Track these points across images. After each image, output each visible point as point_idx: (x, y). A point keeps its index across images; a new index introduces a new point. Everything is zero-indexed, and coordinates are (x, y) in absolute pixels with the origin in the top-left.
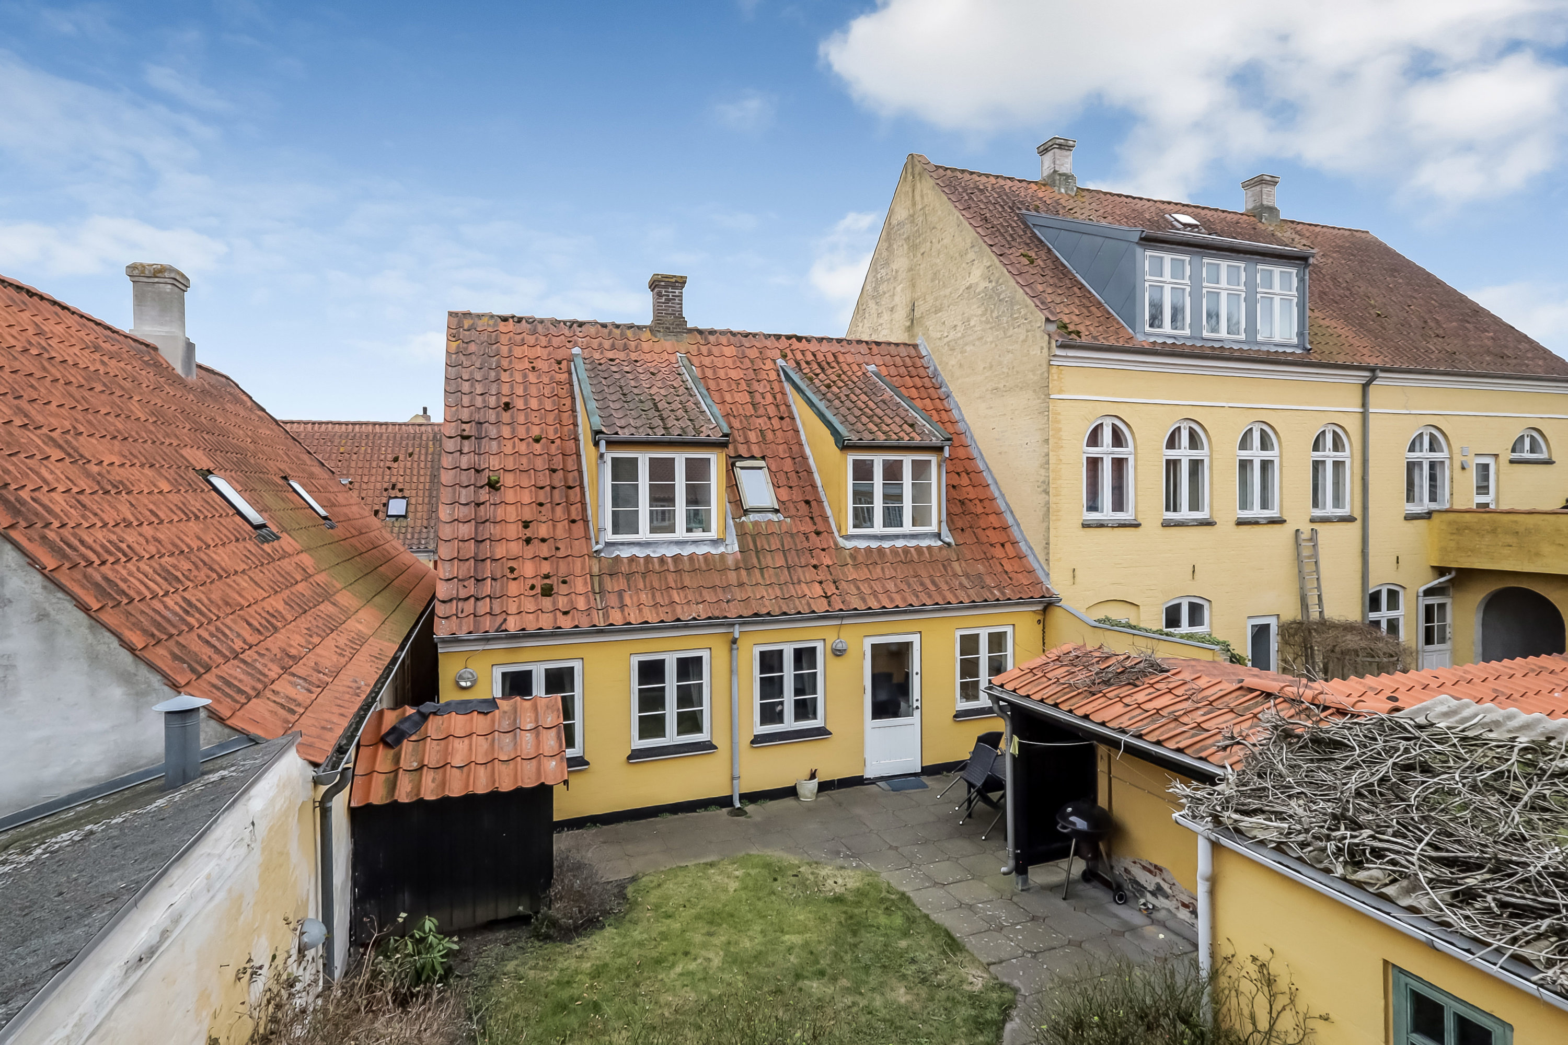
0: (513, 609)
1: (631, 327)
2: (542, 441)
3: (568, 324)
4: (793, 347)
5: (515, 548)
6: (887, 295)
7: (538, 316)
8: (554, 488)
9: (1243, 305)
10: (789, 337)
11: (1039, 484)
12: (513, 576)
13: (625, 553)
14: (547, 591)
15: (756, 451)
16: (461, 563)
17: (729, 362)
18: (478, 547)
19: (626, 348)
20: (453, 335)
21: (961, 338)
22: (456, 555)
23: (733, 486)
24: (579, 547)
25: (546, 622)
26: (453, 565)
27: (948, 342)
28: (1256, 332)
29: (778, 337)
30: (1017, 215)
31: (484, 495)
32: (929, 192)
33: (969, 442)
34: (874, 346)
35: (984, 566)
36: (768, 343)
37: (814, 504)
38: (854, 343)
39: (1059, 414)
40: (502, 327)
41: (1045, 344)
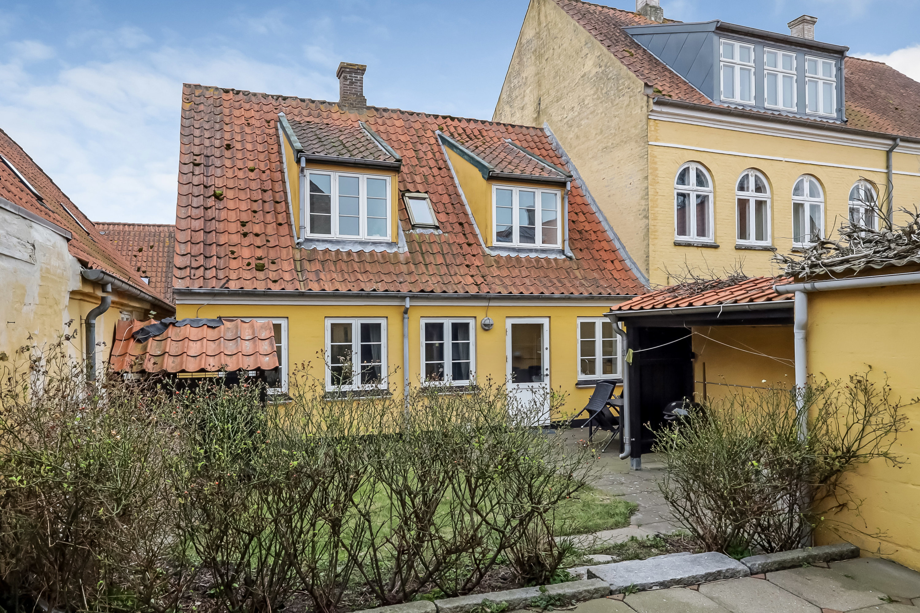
0: (233, 276)
1: (323, 102)
2: (255, 171)
3: (275, 97)
4: (448, 124)
5: (236, 239)
6: (519, 98)
7: (252, 91)
8: (265, 202)
9: (795, 85)
10: (444, 117)
11: (641, 212)
12: (233, 256)
13: (321, 247)
14: (260, 268)
15: (420, 187)
16: (193, 245)
17: (399, 130)
18: (206, 237)
19: (319, 116)
20: (187, 99)
21: (577, 116)
22: (189, 239)
23: (403, 210)
24: (285, 241)
25: (261, 287)
26: (187, 246)
27: (567, 122)
28: (805, 106)
29: (436, 117)
30: (620, 29)
31: (211, 202)
32: (552, 11)
33: (584, 193)
34: (510, 127)
35: (599, 274)
36: (429, 120)
37: (466, 225)
38: (495, 124)
39: (656, 157)
40: (225, 96)
41: (644, 104)
